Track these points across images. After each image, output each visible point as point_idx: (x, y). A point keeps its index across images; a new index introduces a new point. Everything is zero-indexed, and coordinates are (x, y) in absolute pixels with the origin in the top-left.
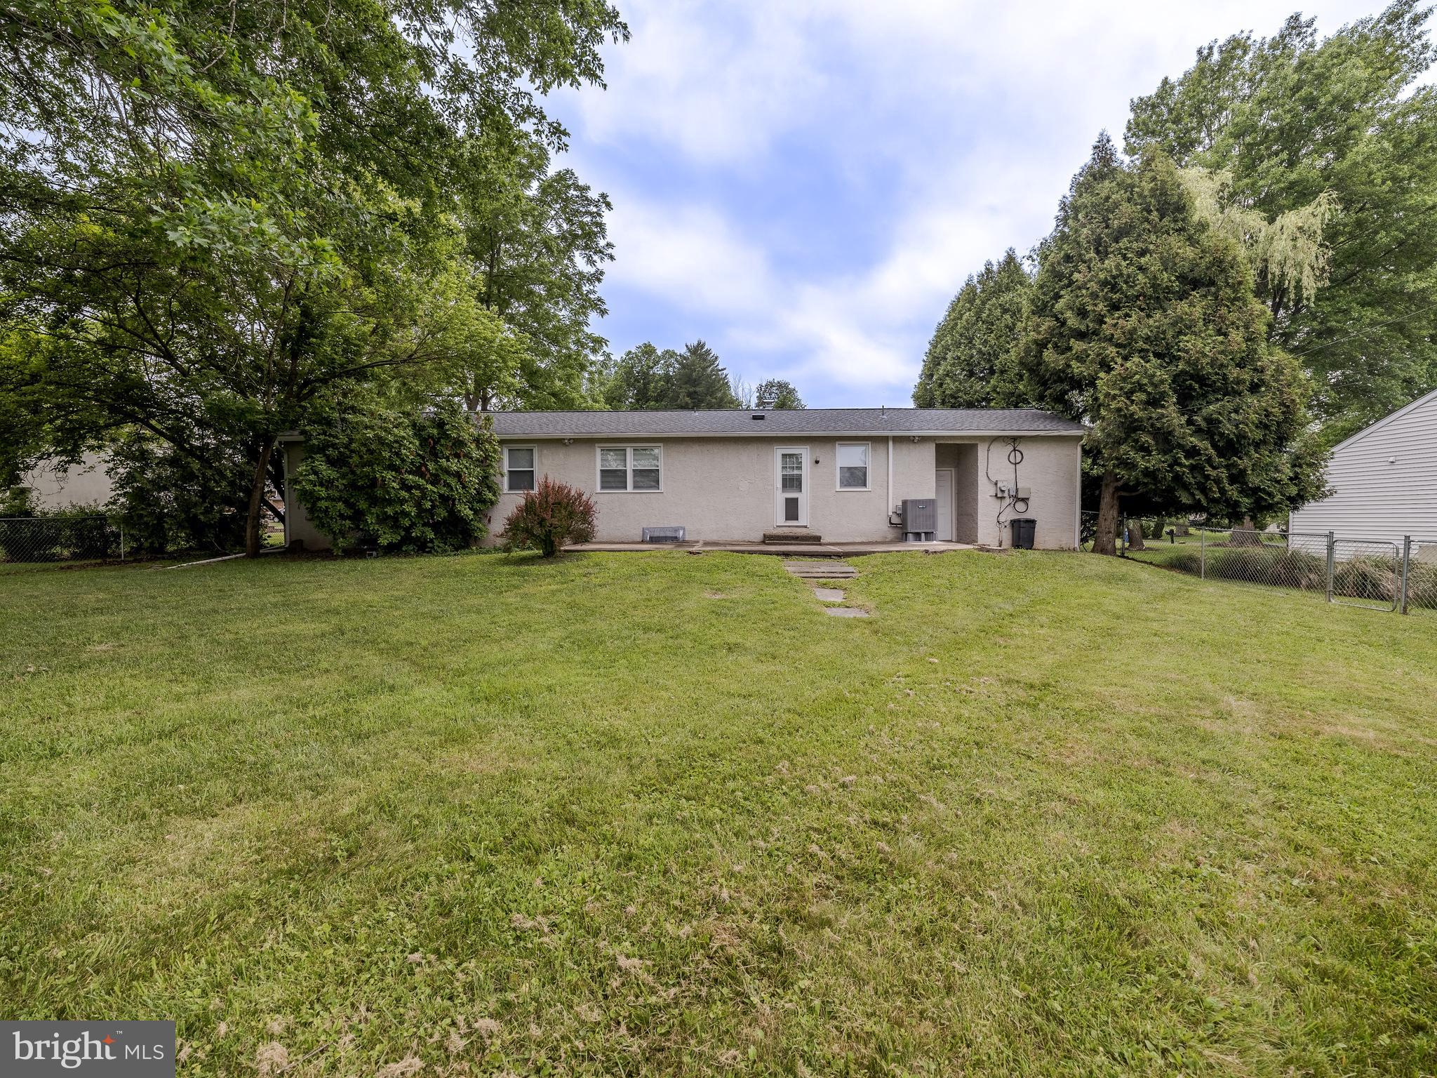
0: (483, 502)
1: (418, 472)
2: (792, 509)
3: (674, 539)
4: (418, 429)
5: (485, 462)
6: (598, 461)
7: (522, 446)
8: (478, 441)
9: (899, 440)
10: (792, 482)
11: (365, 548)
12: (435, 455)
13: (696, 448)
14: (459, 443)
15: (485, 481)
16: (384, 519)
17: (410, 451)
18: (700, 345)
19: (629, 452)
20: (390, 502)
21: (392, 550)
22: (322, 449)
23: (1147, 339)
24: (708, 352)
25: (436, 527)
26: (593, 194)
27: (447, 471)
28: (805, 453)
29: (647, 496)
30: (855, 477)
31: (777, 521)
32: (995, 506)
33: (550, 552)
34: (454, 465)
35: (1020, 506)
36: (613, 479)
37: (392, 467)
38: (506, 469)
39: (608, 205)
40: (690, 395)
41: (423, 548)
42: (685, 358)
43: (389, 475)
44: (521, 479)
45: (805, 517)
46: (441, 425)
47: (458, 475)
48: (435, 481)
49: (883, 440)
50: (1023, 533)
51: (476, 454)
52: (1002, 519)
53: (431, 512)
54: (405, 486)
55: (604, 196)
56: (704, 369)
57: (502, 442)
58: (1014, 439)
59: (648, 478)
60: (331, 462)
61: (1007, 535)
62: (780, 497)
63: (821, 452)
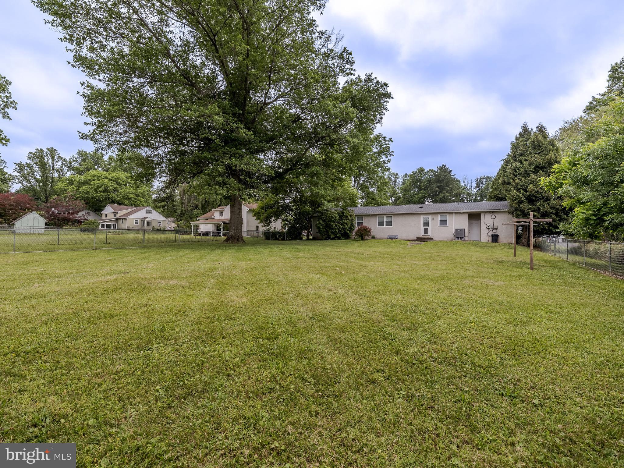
0: (351, 229)
1: (339, 223)
2: (426, 231)
3: (395, 238)
4: (339, 214)
5: (352, 220)
6: (377, 220)
7: (360, 217)
8: (351, 216)
9: (455, 213)
10: (426, 224)
11: (328, 238)
12: (342, 219)
13: (401, 216)
14: (347, 217)
15: (352, 225)
16: (332, 233)
17: (337, 218)
18: (444, 166)
19: (385, 217)
20: (333, 229)
21: (333, 239)
22: (321, 218)
23: (521, 186)
24: (447, 169)
25: (342, 234)
26: (387, 139)
27: (344, 222)
28: (430, 217)
29: (389, 228)
30: (443, 223)
31: (422, 234)
32: (487, 231)
33: (363, 239)
34: (345, 221)
35: (495, 231)
36: (381, 224)
37: (334, 222)
38: (357, 221)
39: (392, 141)
40: (438, 187)
41: (339, 238)
42: (436, 172)
43: (333, 224)
44: (360, 224)
45: (429, 233)
46: (343, 213)
47: (346, 223)
48: (342, 224)
49: (452, 213)
50: (495, 238)
51: (350, 219)
52: (489, 234)
53: (341, 231)
54: (336, 226)
55: (390, 139)
56: (445, 176)
57: (356, 216)
58: (493, 212)
59: (389, 224)
60: (322, 221)
61: (490, 239)
62: (423, 228)
63: (434, 217)
